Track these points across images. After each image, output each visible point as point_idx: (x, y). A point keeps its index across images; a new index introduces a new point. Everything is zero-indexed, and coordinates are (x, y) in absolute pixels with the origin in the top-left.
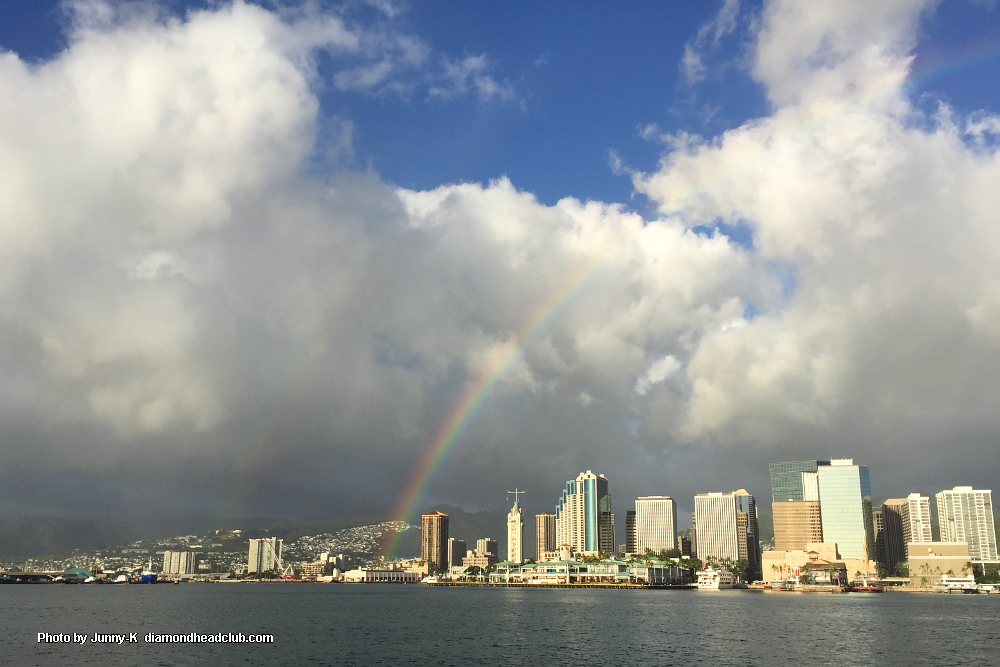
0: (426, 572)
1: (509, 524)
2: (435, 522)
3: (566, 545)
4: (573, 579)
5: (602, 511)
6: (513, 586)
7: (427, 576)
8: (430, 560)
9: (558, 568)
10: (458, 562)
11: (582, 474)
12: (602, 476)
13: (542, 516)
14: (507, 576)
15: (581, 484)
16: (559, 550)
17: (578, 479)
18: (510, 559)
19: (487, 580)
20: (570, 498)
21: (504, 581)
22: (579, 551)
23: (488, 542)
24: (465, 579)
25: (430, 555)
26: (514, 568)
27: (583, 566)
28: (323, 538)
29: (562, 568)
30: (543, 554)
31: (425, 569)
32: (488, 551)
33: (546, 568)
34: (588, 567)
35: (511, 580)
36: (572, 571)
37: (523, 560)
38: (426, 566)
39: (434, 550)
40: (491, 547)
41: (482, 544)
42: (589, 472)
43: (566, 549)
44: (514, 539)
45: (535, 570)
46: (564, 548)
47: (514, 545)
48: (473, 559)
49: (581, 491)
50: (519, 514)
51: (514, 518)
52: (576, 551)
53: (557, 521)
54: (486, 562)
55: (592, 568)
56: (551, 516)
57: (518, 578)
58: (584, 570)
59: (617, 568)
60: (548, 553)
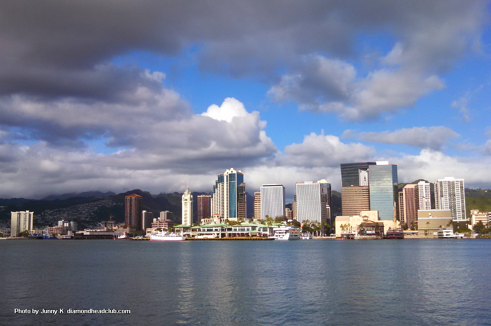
0: (128, 232)
1: (183, 202)
2: (133, 201)
3: (217, 214)
4: (223, 235)
5: (240, 193)
8: (130, 222)
9: (214, 229)
11: (227, 171)
12: (240, 171)
13: (201, 196)
15: (227, 177)
16: (213, 217)
17: (225, 174)
18: (183, 223)
20: (220, 185)
22: (225, 218)
23: (167, 213)
26: (186, 229)
27: (230, 227)
28: (59, 211)
29: (216, 228)
30: (202, 220)
31: (127, 230)
32: (167, 219)
33: (206, 229)
34: (233, 228)
36: (222, 230)
37: (191, 224)
38: (128, 228)
39: (133, 218)
40: (169, 216)
41: (163, 215)
42: (232, 169)
43: (218, 217)
44: (186, 211)
45: (200, 230)
46: (216, 216)
47: (185, 215)
48: (158, 223)
49: (227, 181)
50: (189, 195)
51: (186, 198)
52: (223, 218)
53: (211, 200)
54: (167, 225)
55: (235, 228)
56: (207, 196)
57: (189, 235)
58: (230, 229)
59: (250, 228)
60: (206, 219)
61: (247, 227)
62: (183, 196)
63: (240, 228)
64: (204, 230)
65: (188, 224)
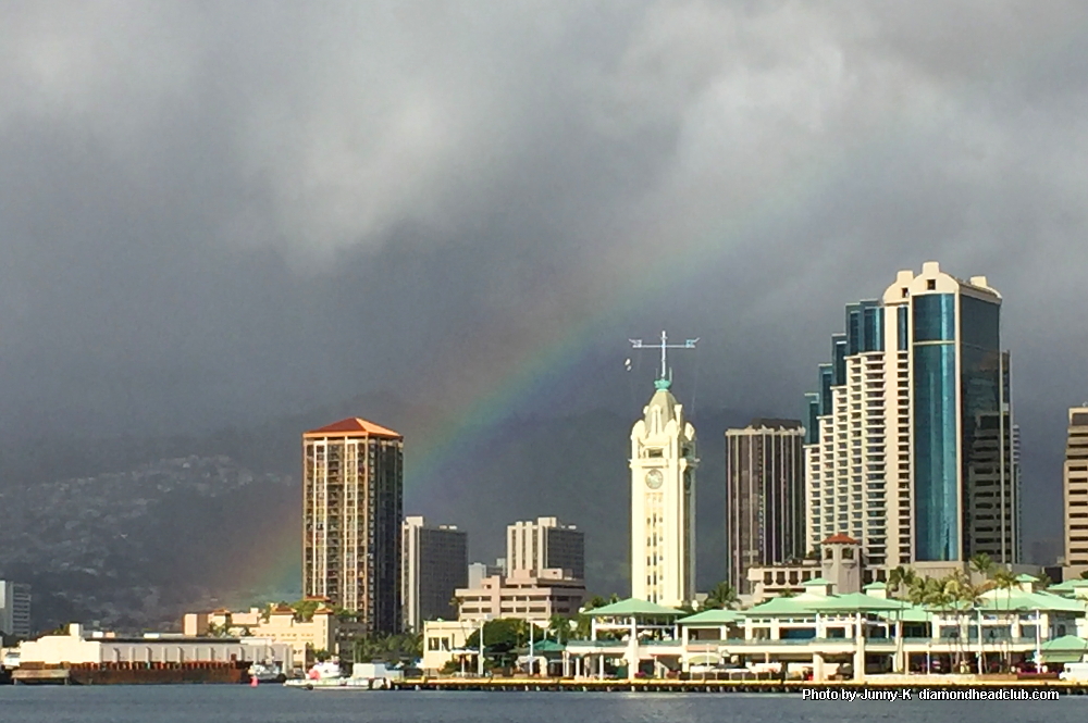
0: (321, 644)
1: (637, 464)
2: (351, 458)
3: (842, 539)
4: (877, 663)
5: (979, 415)
6: (652, 688)
7: (323, 657)
8: (334, 597)
9: (822, 626)
10: (442, 605)
11: (905, 278)
12: (979, 282)
13: (750, 432)
14: (632, 654)
15: (902, 313)
16: (816, 555)
17: (892, 294)
18: (639, 589)
19: (557, 671)
20: (858, 367)
21: (621, 672)
22: (892, 562)
23: (551, 532)
24: (472, 667)
25: (333, 582)
26: (658, 624)
27: (916, 614)
29: (837, 623)
30: (755, 574)
31: (317, 631)
32: (551, 565)
33: (775, 626)
34: (937, 623)
35: (646, 667)
36: (874, 633)
37: (687, 597)
38: (320, 623)
39: (350, 561)
40: (561, 549)
41: (526, 540)
42: (931, 269)
43: (847, 554)
44: (653, 520)
45: (736, 633)
46: (837, 550)
47: (653, 541)
48: (496, 591)
49: (902, 343)
50: (673, 427)
51: (654, 442)
52: (882, 560)
53: (808, 455)
54: (547, 604)
55: (950, 622)
56: (783, 432)
57: (672, 662)
58: (917, 630)
59: (1042, 622)
60: (774, 571)
61: (1023, 613)
62: (638, 430)
63: (982, 621)
64: (763, 634)
65: (670, 600)
